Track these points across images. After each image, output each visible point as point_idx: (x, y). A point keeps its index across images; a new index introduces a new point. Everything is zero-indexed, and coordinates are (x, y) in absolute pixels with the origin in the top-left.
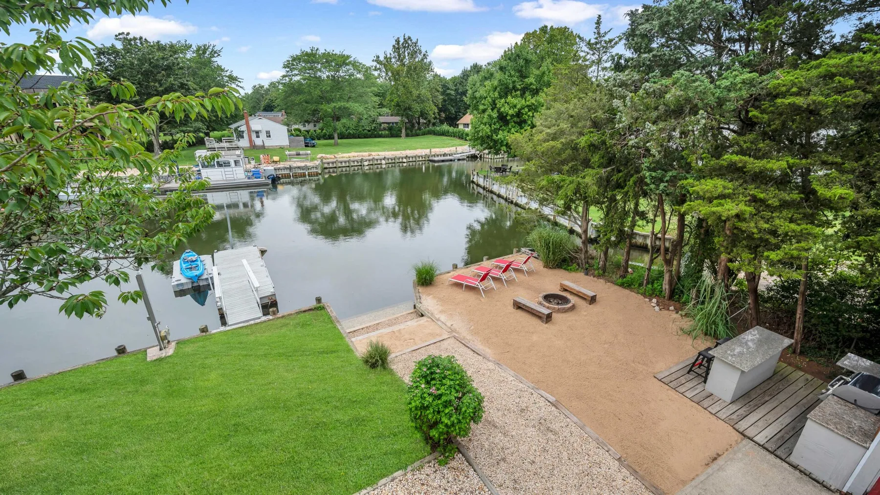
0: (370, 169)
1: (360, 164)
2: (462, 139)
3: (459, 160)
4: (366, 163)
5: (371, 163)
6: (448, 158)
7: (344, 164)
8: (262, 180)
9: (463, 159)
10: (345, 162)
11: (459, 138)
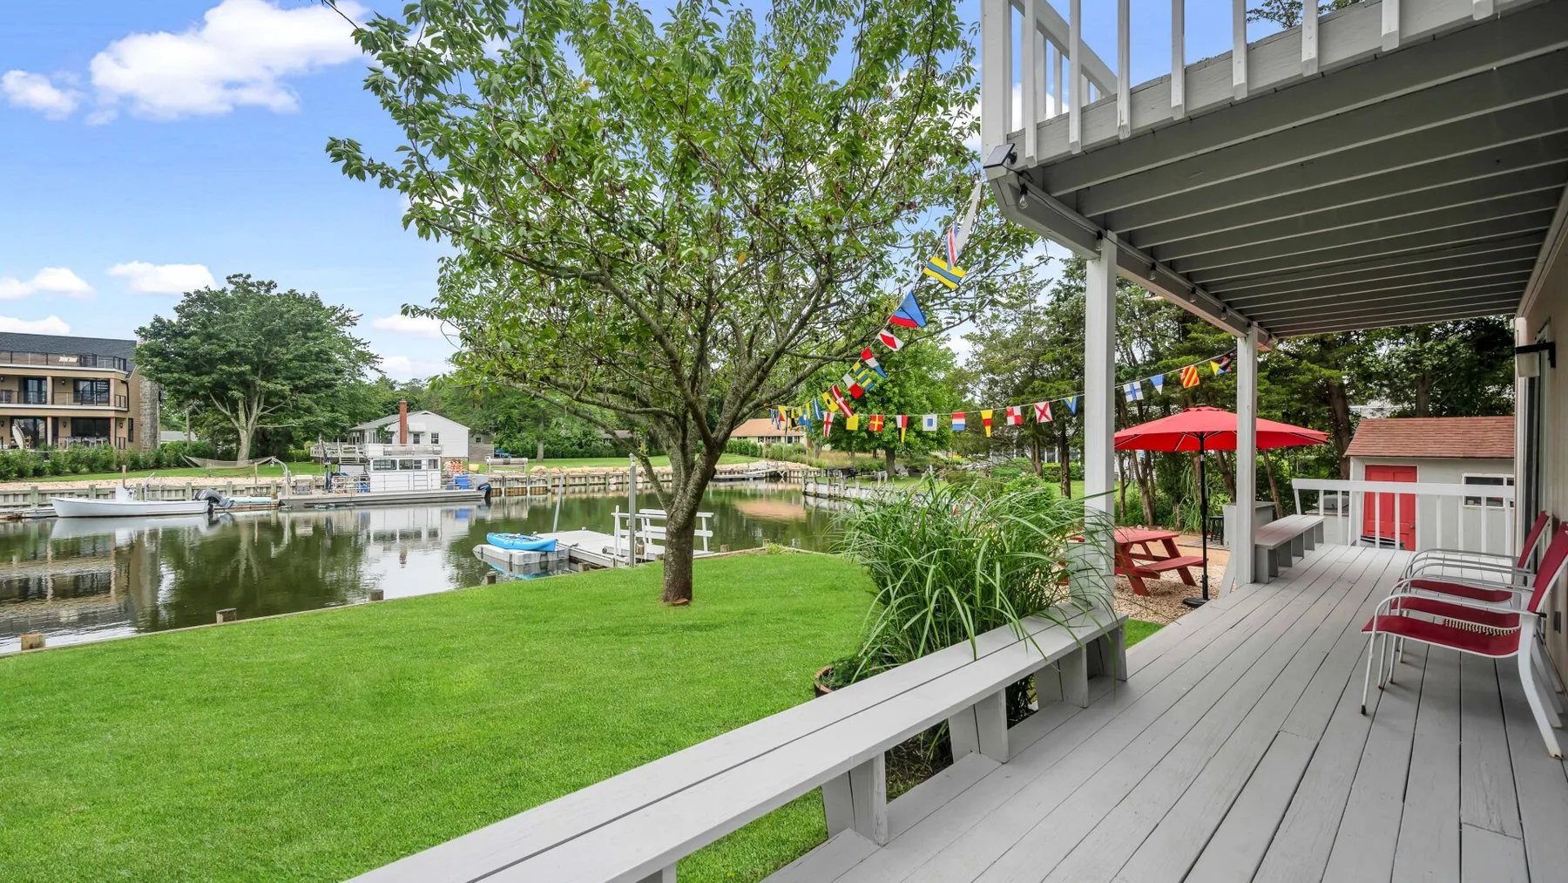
0: (617, 490)
1: (602, 481)
2: (747, 454)
3: (755, 479)
4: (613, 480)
5: (620, 480)
6: (737, 475)
7: (577, 481)
8: (473, 491)
9: (761, 479)
10: (580, 478)
11: (741, 453)
